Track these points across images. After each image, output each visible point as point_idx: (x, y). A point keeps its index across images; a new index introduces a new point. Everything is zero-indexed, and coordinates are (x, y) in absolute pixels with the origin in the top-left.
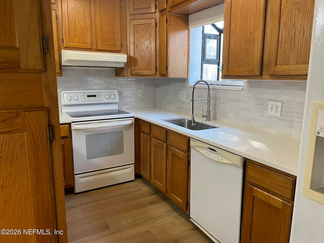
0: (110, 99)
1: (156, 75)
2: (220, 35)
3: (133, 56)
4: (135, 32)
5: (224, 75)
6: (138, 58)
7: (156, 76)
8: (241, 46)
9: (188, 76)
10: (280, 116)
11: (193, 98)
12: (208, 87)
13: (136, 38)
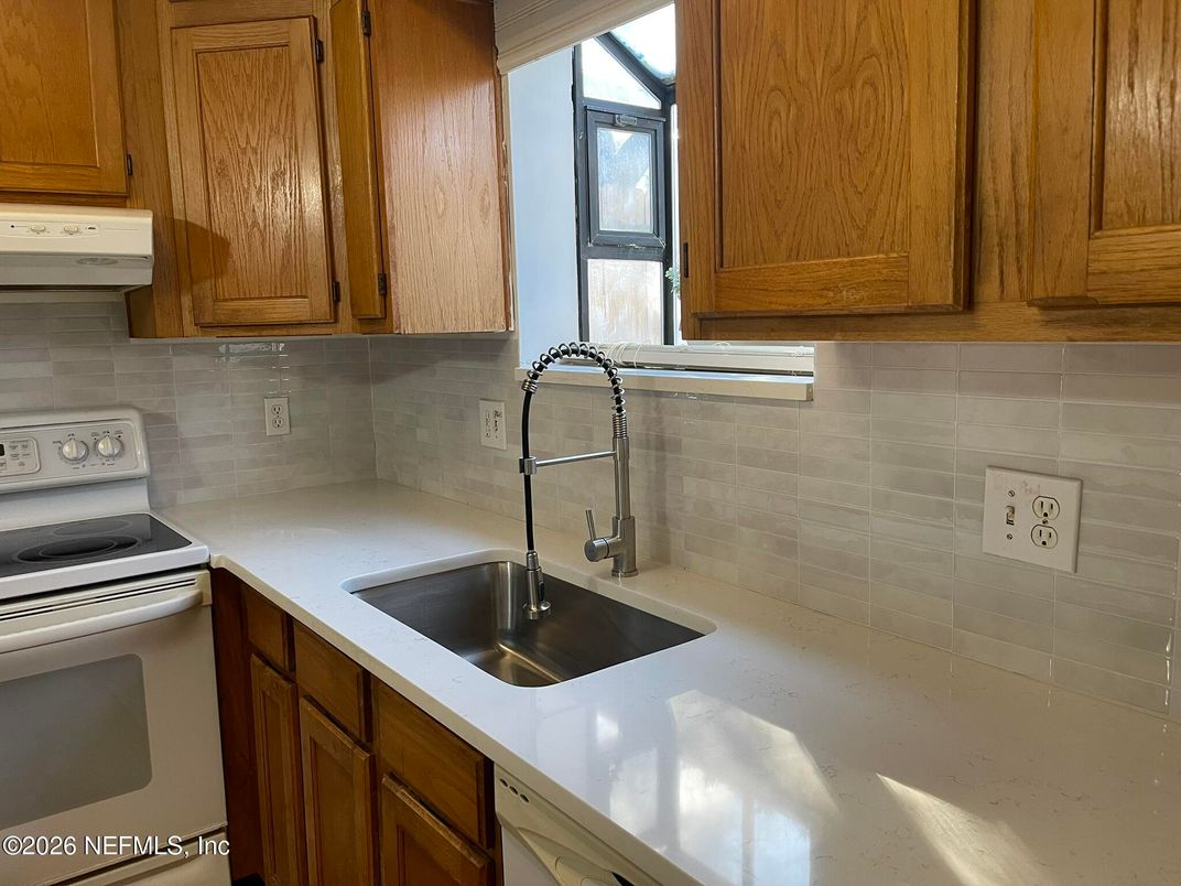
0: (93, 459)
1: (336, 320)
2: (665, 112)
3: (201, 221)
4: (206, 91)
5: (695, 315)
6: (230, 234)
7: (339, 325)
8: (799, 109)
9: (508, 325)
10: (1070, 570)
11: (526, 454)
12: (614, 382)
13: (216, 123)
